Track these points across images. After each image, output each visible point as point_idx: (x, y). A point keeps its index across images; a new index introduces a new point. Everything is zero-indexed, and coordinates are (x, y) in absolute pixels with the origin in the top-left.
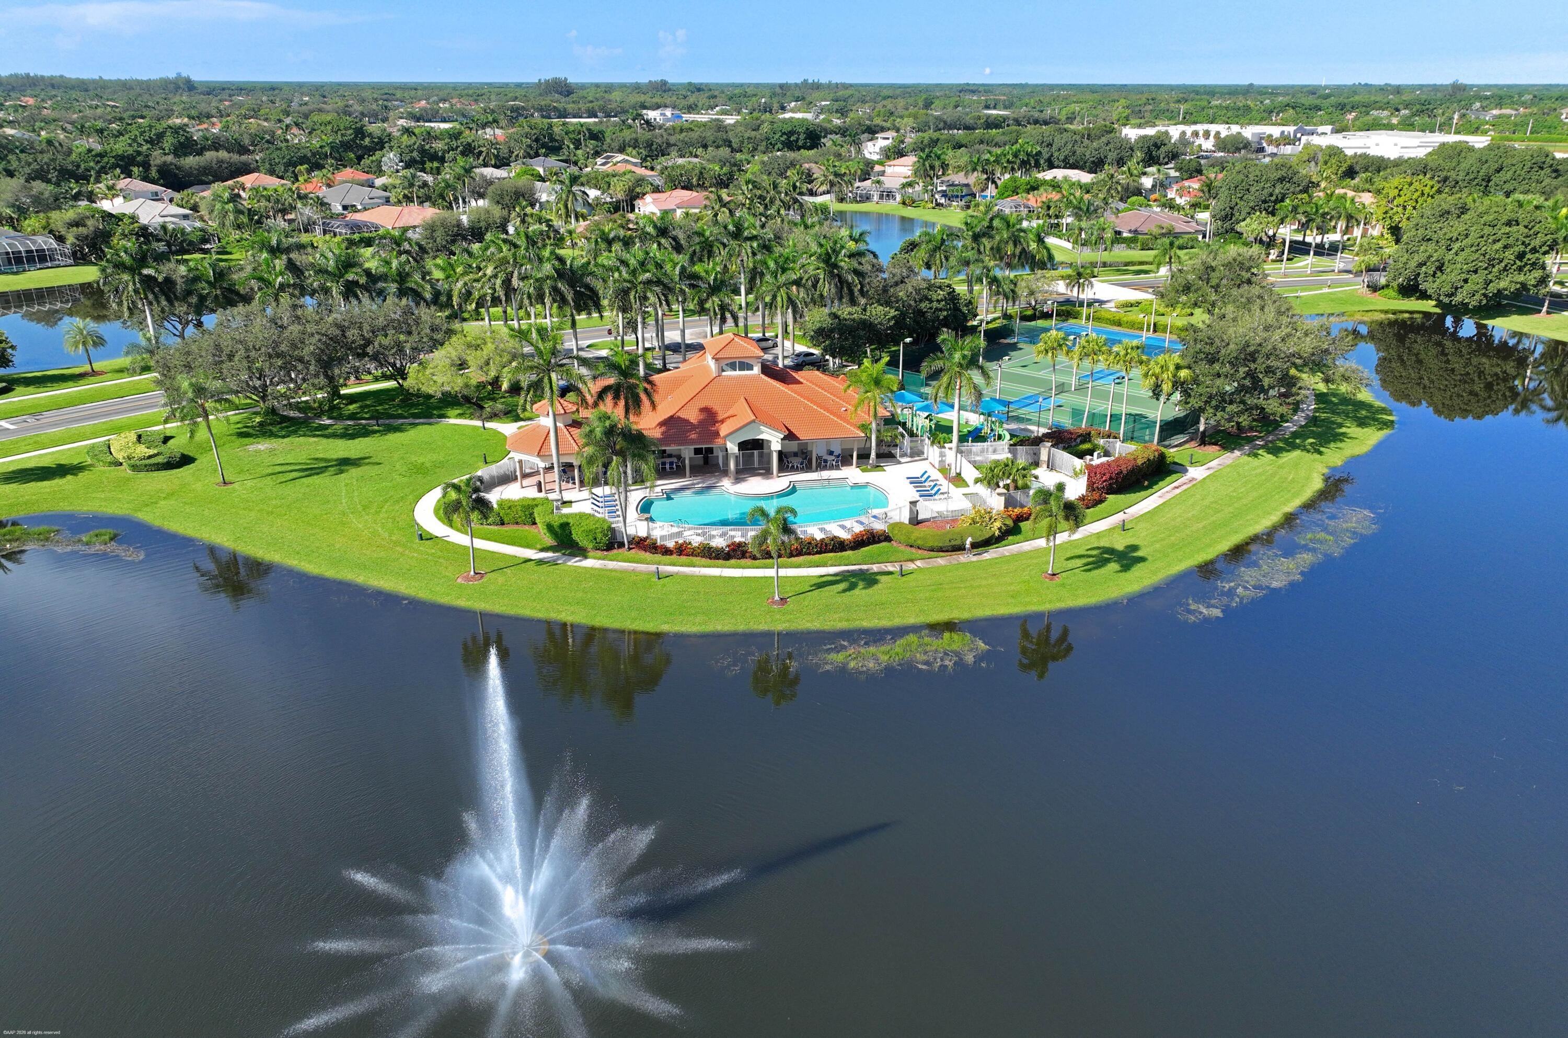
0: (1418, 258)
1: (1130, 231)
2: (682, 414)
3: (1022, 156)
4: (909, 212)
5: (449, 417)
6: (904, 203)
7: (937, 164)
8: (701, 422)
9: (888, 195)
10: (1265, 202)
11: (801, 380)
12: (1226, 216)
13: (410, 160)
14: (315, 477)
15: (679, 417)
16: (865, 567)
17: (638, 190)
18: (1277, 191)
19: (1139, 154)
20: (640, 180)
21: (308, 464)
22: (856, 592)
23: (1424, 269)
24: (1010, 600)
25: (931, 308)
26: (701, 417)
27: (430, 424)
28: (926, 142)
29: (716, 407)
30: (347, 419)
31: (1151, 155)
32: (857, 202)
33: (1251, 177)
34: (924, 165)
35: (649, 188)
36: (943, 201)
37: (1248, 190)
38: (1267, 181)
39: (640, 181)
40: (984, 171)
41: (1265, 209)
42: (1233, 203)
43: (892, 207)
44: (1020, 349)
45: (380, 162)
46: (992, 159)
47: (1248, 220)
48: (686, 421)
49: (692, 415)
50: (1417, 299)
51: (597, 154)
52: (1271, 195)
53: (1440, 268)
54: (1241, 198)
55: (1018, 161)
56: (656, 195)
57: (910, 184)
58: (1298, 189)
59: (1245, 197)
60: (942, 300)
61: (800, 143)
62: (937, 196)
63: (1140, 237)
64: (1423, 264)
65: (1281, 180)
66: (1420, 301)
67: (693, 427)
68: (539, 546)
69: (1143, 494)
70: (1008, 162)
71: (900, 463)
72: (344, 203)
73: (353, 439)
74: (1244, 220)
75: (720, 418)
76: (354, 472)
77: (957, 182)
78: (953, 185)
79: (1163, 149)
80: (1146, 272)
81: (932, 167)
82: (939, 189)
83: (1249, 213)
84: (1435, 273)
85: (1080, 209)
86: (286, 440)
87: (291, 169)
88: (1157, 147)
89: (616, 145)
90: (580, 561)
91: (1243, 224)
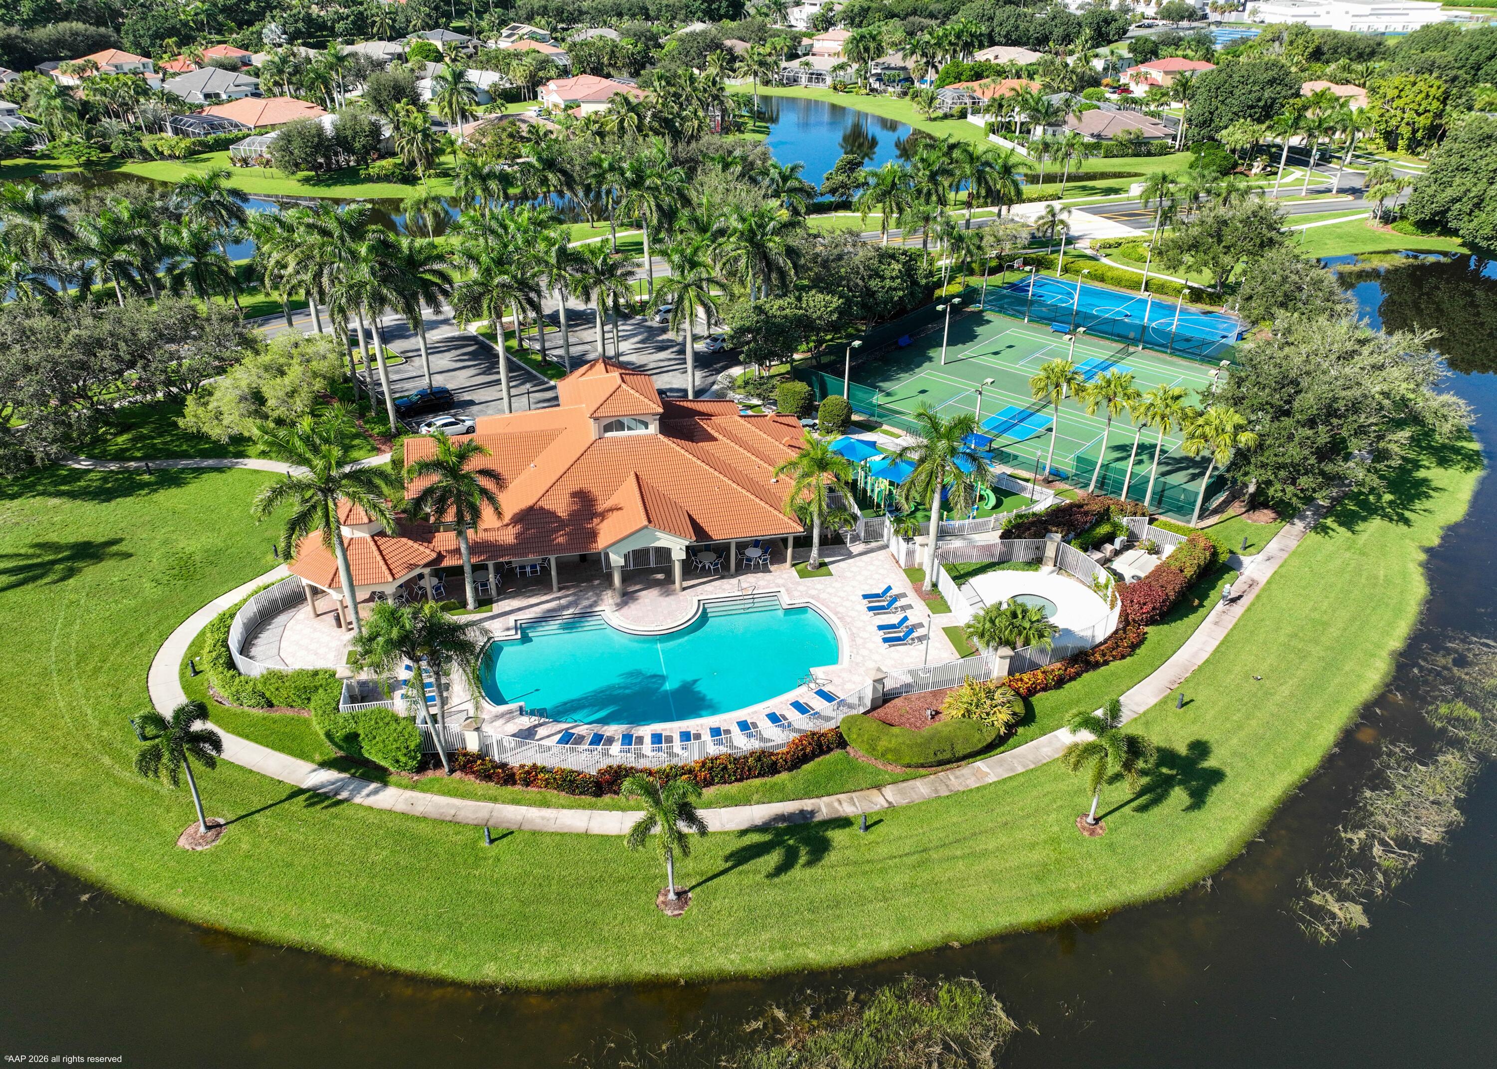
0: (1449, 193)
1: (1092, 135)
2: (547, 504)
3: (965, 37)
4: (841, 99)
5: (249, 457)
6: (835, 88)
7: (872, 45)
8: (573, 515)
9: (818, 77)
10: (1251, 107)
11: (716, 435)
12: (1205, 122)
13: (295, 32)
14: (30, 586)
15: (542, 508)
16: (807, 804)
17: (541, 74)
18: (1266, 95)
19: (1088, 31)
20: (544, 61)
21: (27, 556)
22: (797, 873)
23: (1458, 206)
24: (1036, 888)
25: (883, 287)
26: (575, 508)
27: (220, 470)
28: (856, 10)
29: (596, 491)
30: (112, 460)
31: (1100, 31)
32: (784, 85)
33: (1236, 78)
34: (857, 46)
35: (553, 73)
36: (876, 85)
37: (1231, 92)
38: (1254, 83)
39: (544, 63)
40: (924, 55)
41: (1250, 116)
42: (1213, 107)
43: (821, 92)
44: (988, 322)
45: (261, 33)
46: (933, 42)
47: (1231, 128)
48: (552, 514)
49: (561, 506)
50: (1439, 235)
51: (503, 23)
52: (1259, 100)
53: (1477, 206)
54: (1223, 102)
55: (961, 43)
56: (561, 82)
57: (842, 67)
58: (1290, 92)
59: (1228, 101)
60: (897, 277)
61: (722, 11)
62: (871, 80)
63: (1104, 142)
64: (1459, 200)
65: (1272, 82)
66: (1442, 238)
67: (562, 523)
68: (318, 757)
69: (1192, 618)
70: (950, 43)
71: (850, 556)
72: (206, 91)
73: (108, 500)
74: (1226, 127)
75: (600, 508)
76: (91, 573)
77: (893, 65)
78: (888, 68)
79: (1113, 25)
80: (1116, 191)
81: (867, 50)
82: (873, 72)
83: (1232, 120)
84: (1472, 211)
85: (1038, 111)
86: (16, 502)
87: (158, 41)
88: (1107, 22)
89: (523, 13)
90: (375, 792)
91: (1224, 132)
